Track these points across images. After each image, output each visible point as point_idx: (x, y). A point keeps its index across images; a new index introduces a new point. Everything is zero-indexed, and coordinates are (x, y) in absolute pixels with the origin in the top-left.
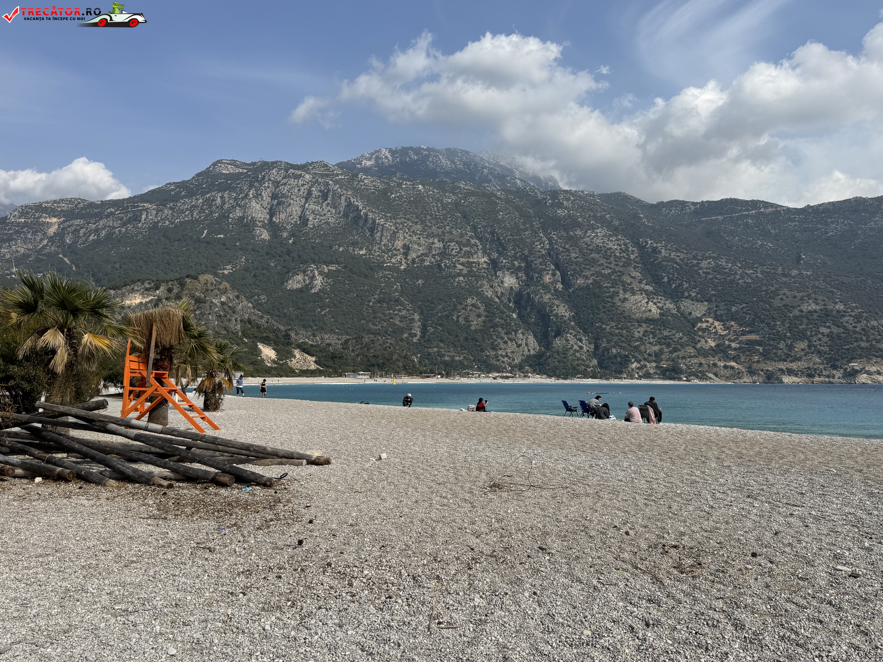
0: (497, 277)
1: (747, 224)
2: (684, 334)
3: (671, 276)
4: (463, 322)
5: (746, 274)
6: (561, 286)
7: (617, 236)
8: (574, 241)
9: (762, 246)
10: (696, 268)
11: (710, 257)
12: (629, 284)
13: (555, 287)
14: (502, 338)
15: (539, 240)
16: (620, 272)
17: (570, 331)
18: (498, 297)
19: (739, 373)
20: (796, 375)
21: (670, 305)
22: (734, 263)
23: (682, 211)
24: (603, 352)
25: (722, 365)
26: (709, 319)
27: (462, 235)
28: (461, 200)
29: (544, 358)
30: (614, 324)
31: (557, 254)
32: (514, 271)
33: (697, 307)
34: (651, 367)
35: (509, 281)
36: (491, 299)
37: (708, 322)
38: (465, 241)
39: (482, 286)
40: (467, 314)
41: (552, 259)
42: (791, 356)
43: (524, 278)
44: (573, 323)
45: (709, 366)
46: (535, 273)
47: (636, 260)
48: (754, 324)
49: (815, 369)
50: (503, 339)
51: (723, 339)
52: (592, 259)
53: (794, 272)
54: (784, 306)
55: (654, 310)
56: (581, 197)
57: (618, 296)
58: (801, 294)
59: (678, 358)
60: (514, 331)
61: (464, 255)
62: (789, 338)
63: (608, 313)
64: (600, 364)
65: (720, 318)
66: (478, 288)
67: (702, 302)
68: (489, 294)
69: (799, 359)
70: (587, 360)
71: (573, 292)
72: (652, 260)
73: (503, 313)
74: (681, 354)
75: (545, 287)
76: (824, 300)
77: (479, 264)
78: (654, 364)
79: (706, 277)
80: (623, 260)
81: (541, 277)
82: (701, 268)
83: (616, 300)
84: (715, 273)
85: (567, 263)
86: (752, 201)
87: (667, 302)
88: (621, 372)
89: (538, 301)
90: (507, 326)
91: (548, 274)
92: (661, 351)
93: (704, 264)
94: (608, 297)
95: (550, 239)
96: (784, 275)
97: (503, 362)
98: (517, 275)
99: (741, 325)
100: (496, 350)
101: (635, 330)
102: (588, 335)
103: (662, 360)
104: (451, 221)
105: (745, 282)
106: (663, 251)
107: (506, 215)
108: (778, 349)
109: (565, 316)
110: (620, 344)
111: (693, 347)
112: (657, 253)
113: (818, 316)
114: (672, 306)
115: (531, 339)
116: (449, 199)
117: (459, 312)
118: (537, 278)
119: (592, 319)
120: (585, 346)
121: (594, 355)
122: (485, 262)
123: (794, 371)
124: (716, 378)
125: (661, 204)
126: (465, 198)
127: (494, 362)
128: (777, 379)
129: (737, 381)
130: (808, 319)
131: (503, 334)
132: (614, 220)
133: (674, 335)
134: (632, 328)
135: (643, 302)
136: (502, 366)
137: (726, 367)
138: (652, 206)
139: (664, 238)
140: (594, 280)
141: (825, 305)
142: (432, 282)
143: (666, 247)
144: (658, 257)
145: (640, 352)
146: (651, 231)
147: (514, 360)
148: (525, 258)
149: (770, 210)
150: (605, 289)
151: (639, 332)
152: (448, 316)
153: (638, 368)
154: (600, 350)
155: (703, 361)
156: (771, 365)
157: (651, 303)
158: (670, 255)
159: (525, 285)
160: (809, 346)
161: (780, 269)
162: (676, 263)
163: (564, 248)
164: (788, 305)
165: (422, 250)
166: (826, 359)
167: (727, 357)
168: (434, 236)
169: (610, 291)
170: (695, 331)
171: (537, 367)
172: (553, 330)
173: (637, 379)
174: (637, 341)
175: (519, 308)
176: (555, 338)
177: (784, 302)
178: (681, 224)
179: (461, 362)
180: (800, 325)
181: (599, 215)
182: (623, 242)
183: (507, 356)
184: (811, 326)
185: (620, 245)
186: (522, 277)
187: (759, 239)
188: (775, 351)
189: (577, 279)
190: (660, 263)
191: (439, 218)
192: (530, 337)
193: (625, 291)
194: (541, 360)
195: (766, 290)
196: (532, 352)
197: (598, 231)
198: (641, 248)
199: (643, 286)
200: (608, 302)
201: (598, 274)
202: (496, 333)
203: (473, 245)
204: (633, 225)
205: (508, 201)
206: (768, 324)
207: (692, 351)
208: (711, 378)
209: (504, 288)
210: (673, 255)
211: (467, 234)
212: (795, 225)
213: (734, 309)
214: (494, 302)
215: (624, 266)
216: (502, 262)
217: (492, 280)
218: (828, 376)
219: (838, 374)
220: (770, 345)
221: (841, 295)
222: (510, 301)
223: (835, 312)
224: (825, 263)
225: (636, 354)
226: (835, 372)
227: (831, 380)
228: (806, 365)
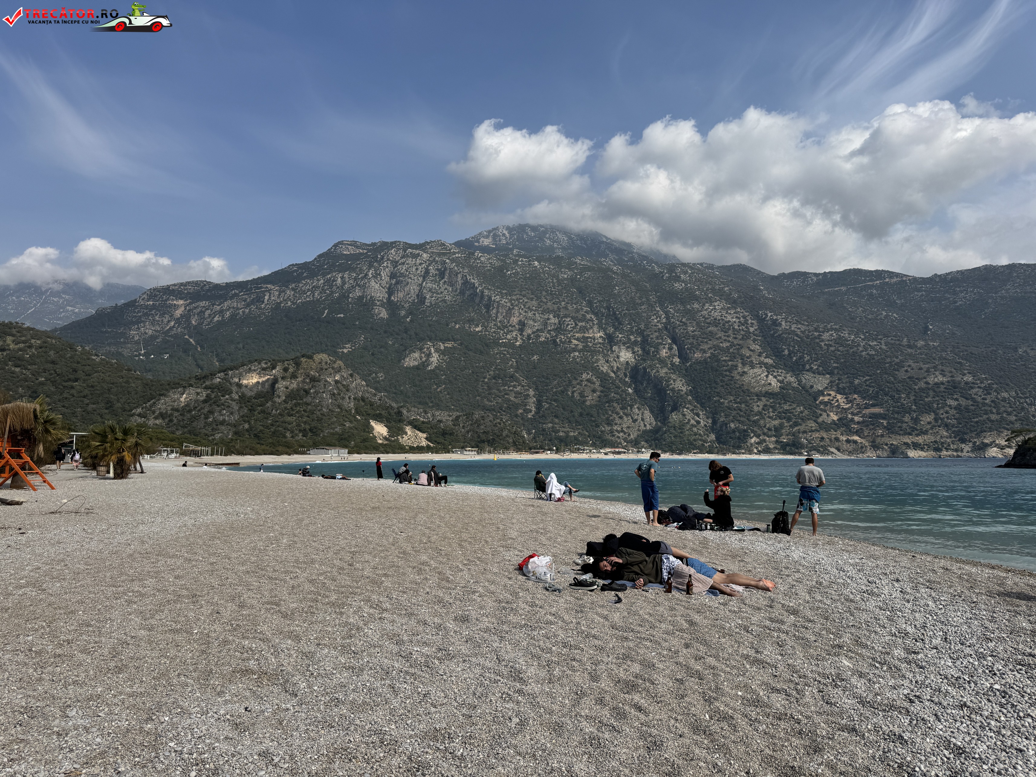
0: (613, 352)
1: (871, 295)
2: (805, 408)
3: (791, 348)
4: (578, 398)
5: (870, 345)
6: (678, 360)
7: (735, 308)
8: (691, 314)
9: (886, 317)
10: (817, 340)
11: (832, 329)
12: (747, 358)
13: (672, 361)
14: (617, 413)
15: (655, 314)
16: (739, 345)
17: (687, 406)
18: (613, 372)
19: (862, 447)
20: (922, 449)
21: (790, 378)
22: (857, 335)
23: (803, 282)
24: (721, 427)
25: (844, 439)
26: (831, 393)
27: (577, 311)
28: (577, 275)
29: (660, 433)
30: (732, 398)
31: (674, 328)
32: (630, 346)
33: (818, 380)
34: (771, 442)
35: (625, 355)
36: (607, 374)
37: (830, 395)
38: (580, 317)
39: (597, 360)
40: (582, 389)
41: (669, 332)
42: (917, 430)
43: (640, 352)
44: (690, 398)
45: (831, 440)
46: (651, 347)
47: (756, 332)
48: (878, 397)
49: (942, 443)
50: (619, 414)
51: (846, 412)
52: (710, 332)
53: (921, 343)
54: (909, 378)
55: (774, 382)
56: (699, 270)
57: (736, 369)
58: (927, 366)
59: (799, 432)
60: (629, 406)
61: (580, 330)
62: (915, 412)
63: (726, 387)
64: (718, 439)
65: (842, 391)
66: (593, 363)
67: (823, 374)
68: (605, 369)
69: (925, 433)
70: (705, 435)
71: (690, 366)
72: (772, 332)
73: (619, 387)
74: (802, 428)
75: (662, 362)
76: (951, 372)
77: (594, 339)
78: (773, 439)
79: (828, 349)
80: (742, 333)
81: (657, 351)
82: (823, 341)
83: (735, 374)
84: (837, 346)
85: (684, 337)
86: (877, 271)
87: (788, 375)
88: (739, 447)
89: (655, 376)
90: (622, 401)
91: (664, 348)
92: (782, 425)
93: (826, 336)
94: (726, 371)
95: (667, 313)
96: (910, 346)
97: (619, 437)
98: (633, 349)
99: (864, 398)
100: (611, 425)
101: (754, 404)
103: (782, 435)
104: (567, 296)
105: (868, 354)
106: (783, 323)
107: (622, 289)
108: (903, 422)
109: (682, 391)
110: (739, 418)
111: (815, 421)
112: (777, 326)
113: (945, 388)
114: (792, 379)
115: (648, 414)
116: (565, 275)
117: (574, 387)
118: (653, 352)
119: (710, 393)
120: (702, 421)
121: (712, 429)
122: (601, 337)
123: (920, 445)
124: (838, 453)
125: (783, 276)
126: (580, 274)
127: (609, 437)
128: (903, 453)
129: (860, 456)
130: (934, 391)
131: (618, 409)
132: (733, 293)
133: (794, 409)
134: (751, 402)
135: (762, 375)
136: (617, 441)
137: (848, 441)
138: (773, 278)
139: (785, 310)
140: (711, 353)
141: (952, 376)
142: (547, 358)
143: (786, 319)
144: (778, 330)
145: (760, 427)
146: (772, 303)
147: (629, 435)
148: (641, 333)
149: (895, 280)
150: (723, 363)
151: (758, 406)
152: (563, 392)
153: (758, 443)
154: (718, 425)
155: (825, 436)
156: (896, 439)
157: (770, 377)
158: (790, 328)
159: (642, 359)
160: (936, 420)
161: (905, 340)
162: (797, 335)
163: (681, 322)
164: (913, 377)
165: (537, 326)
166: (954, 432)
167: (850, 431)
168: (549, 311)
169: (728, 365)
170: (817, 404)
171: (653, 442)
172: (669, 405)
173: (756, 454)
174: (756, 415)
175: (635, 383)
176: (671, 413)
177: (909, 374)
178: (803, 296)
179: (575, 438)
180: (926, 397)
181: (717, 287)
182: (741, 314)
183: (622, 431)
184: (937, 399)
185: (739, 318)
186: (638, 351)
187: (883, 310)
188: (899, 424)
189: (694, 353)
190: (780, 335)
191: (555, 294)
192: (646, 412)
193: (744, 364)
194: (657, 435)
195: (890, 362)
196: (648, 427)
197: (716, 304)
198: (761, 320)
199: (762, 359)
200: (726, 375)
201: (716, 347)
202: (612, 408)
203: (588, 320)
204: (752, 297)
205: (624, 276)
206: (892, 397)
207: (813, 425)
208: (832, 453)
209: (620, 362)
210: (793, 327)
211: (582, 309)
212: (922, 295)
213: (857, 382)
214: (609, 377)
215: (742, 339)
216: (618, 336)
217: (608, 355)
218: (956, 450)
219: (967, 448)
220: (894, 419)
221: (969, 366)
222: (626, 376)
223: (963, 384)
224: (954, 334)
225: (755, 429)
226: (963, 446)
227: (960, 454)
228: (933, 439)
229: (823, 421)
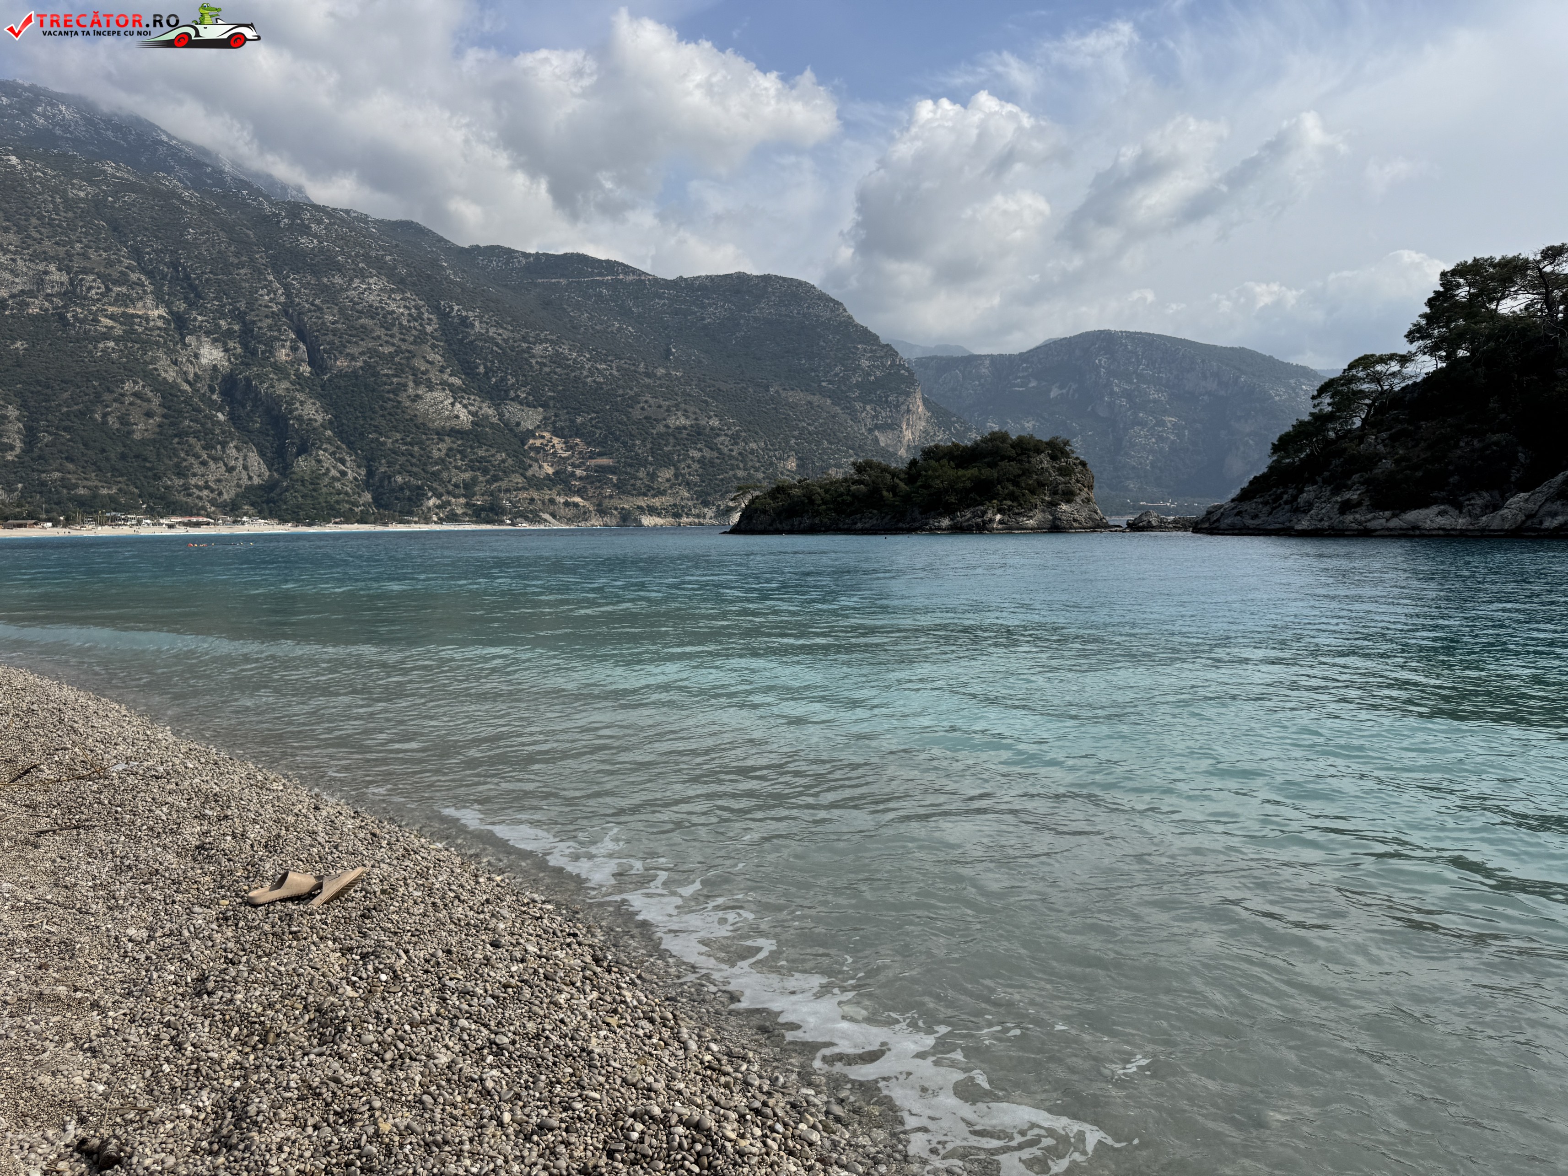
0: (185, 346)
1: (600, 295)
2: (508, 455)
3: (489, 364)
4: (117, 426)
5: (597, 369)
6: (309, 369)
7: (403, 292)
8: (331, 294)
9: (620, 329)
10: (526, 355)
11: (546, 340)
12: (423, 373)
13: (298, 370)
14: (197, 456)
15: (265, 287)
16: (409, 352)
17: (324, 446)
18: (187, 382)
19: (585, 513)
20: (659, 515)
21: (488, 410)
22: (580, 353)
23: (507, 264)
24: (381, 481)
25: (562, 501)
26: (545, 434)
27: (110, 264)
28: (106, 195)
29: (278, 490)
30: (398, 436)
31: (300, 314)
32: (220, 338)
33: (527, 414)
34: (458, 505)
35: (211, 354)
36: (174, 386)
37: (543, 437)
38: (116, 275)
39: (154, 360)
40: (123, 411)
41: (292, 320)
42: (653, 489)
43: (239, 350)
44: (329, 433)
45: (543, 503)
46: (259, 342)
47: (436, 334)
48: (606, 443)
49: (683, 507)
50: (199, 457)
51: (564, 463)
52: (362, 326)
53: (661, 371)
54: (646, 418)
55: (463, 414)
56: (343, 220)
57: (405, 391)
58: (667, 403)
59: (500, 491)
60: (220, 443)
61: (116, 300)
62: (651, 464)
63: (388, 417)
64: (377, 501)
65: (560, 433)
66: (146, 363)
67: (535, 407)
68: (170, 375)
69: (663, 493)
70: (354, 493)
71: (329, 380)
72: (460, 336)
73: (199, 411)
74: (504, 484)
75: (279, 369)
76: (695, 413)
77: (147, 320)
78: (462, 500)
79: (541, 370)
80: (414, 332)
81: (271, 351)
82: (533, 356)
83: (402, 397)
84: (554, 366)
85: (318, 331)
86: (608, 262)
87: (484, 405)
88: (410, 513)
89: (266, 393)
90: (206, 434)
91: (283, 346)
92: (474, 480)
93: (538, 349)
94: (388, 392)
95: (287, 287)
96: (648, 375)
97: (200, 498)
99: (588, 444)
100: (185, 476)
101: (433, 446)
102: (356, 454)
103: (474, 494)
104: (86, 233)
105: (594, 381)
106: (477, 324)
107: (202, 234)
108: (636, 478)
109: (316, 421)
110: (410, 468)
111: (522, 475)
112: (467, 327)
113: (688, 434)
114: (491, 412)
115: (254, 459)
116: (81, 192)
117: (107, 406)
118: (263, 352)
119: (362, 426)
120: (350, 472)
121: (367, 485)
122: (160, 317)
123: (657, 509)
124: (553, 521)
125: (477, 250)
126: (115, 194)
127: (181, 497)
128: (636, 519)
129: (583, 524)
130: (676, 439)
131: (198, 449)
132: (400, 266)
133: (493, 456)
134: (428, 442)
135: (446, 403)
136: (196, 505)
137: (567, 504)
138: (462, 250)
139: (479, 304)
140: (365, 362)
141: (696, 419)
142: (46, 348)
143: (481, 317)
144: (468, 334)
145: (442, 481)
146: (459, 291)
147: (220, 494)
148: (239, 316)
149: (631, 277)
150: (384, 379)
151: (439, 450)
152: (83, 414)
153: (438, 507)
154: (377, 478)
155: (535, 495)
156: (628, 501)
157: (458, 406)
158: (487, 332)
159: (242, 363)
160: (676, 476)
161: (642, 365)
162: (497, 345)
163: (312, 304)
164: (650, 418)
165: (21, 284)
166: (696, 492)
167: (570, 489)
168: (46, 257)
169: (392, 383)
170: (524, 450)
171: (265, 506)
172: (293, 443)
173: (436, 523)
174: (436, 464)
175: (231, 403)
176: (297, 457)
177: (646, 413)
178: (506, 286)
179: (111, 499)
180: (666, 445)
181: (373, 254)
182: (413, 303)
183: (207, 487)
184: (678, 448)
185: (409, 309)
186: (235, 348)
187: (616, 320)
188: (632, 481)
189: (336, 359)
190: (472, 342)
191: (59, 226)
192: (251, 454)
193: (417, 383)
194: (272, 495)
195: (623, 395)
196: (256, 481)
197: (371, 281)
198: (444, 316)
199: (446, 377)
200: (390, 400)
201: (373, 352)
202: (185, 447)
203: (134, 283)
204: (429, 276)
205: (204, 210)
206: (625, 444)
207: (520, 480)
208: (546, 520)
209: (200, 366)
210: (492, 331)
211: (120, 262)
212: (664, 304)
213: (579, 420)
214: (180, 390)
215: (414, 343)
216: (195, 319)
217: (175, 351)
218: (698, 516)
219: (710, 512)
220: (626, 473)
221: (717, 406)
222: (212, 390)
223: (708, 430)
224: (700, 362)
225: (434, 485)
226: (706, 510)
227: (702, 520)
228: (672, 501)
229: (534, 475)
